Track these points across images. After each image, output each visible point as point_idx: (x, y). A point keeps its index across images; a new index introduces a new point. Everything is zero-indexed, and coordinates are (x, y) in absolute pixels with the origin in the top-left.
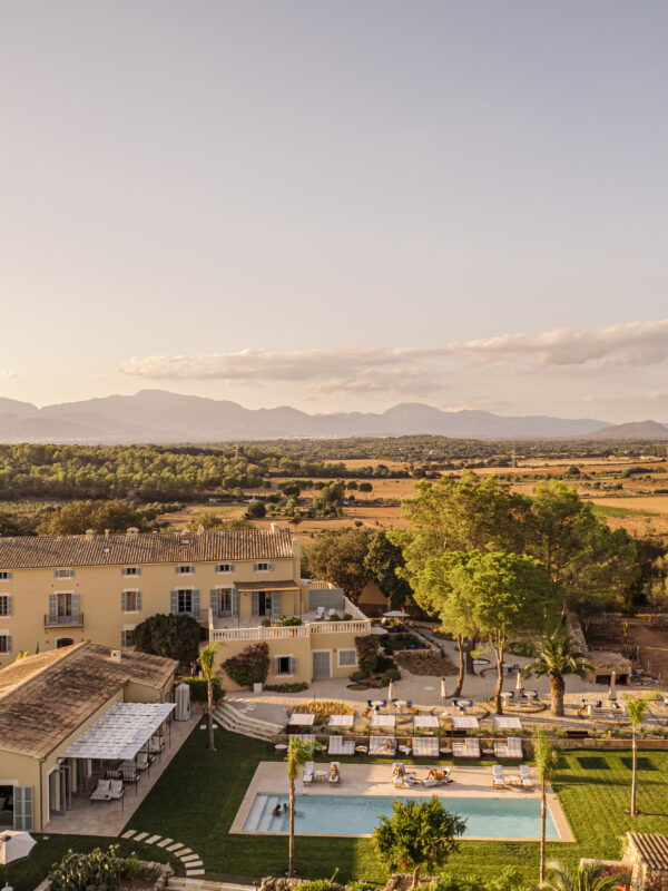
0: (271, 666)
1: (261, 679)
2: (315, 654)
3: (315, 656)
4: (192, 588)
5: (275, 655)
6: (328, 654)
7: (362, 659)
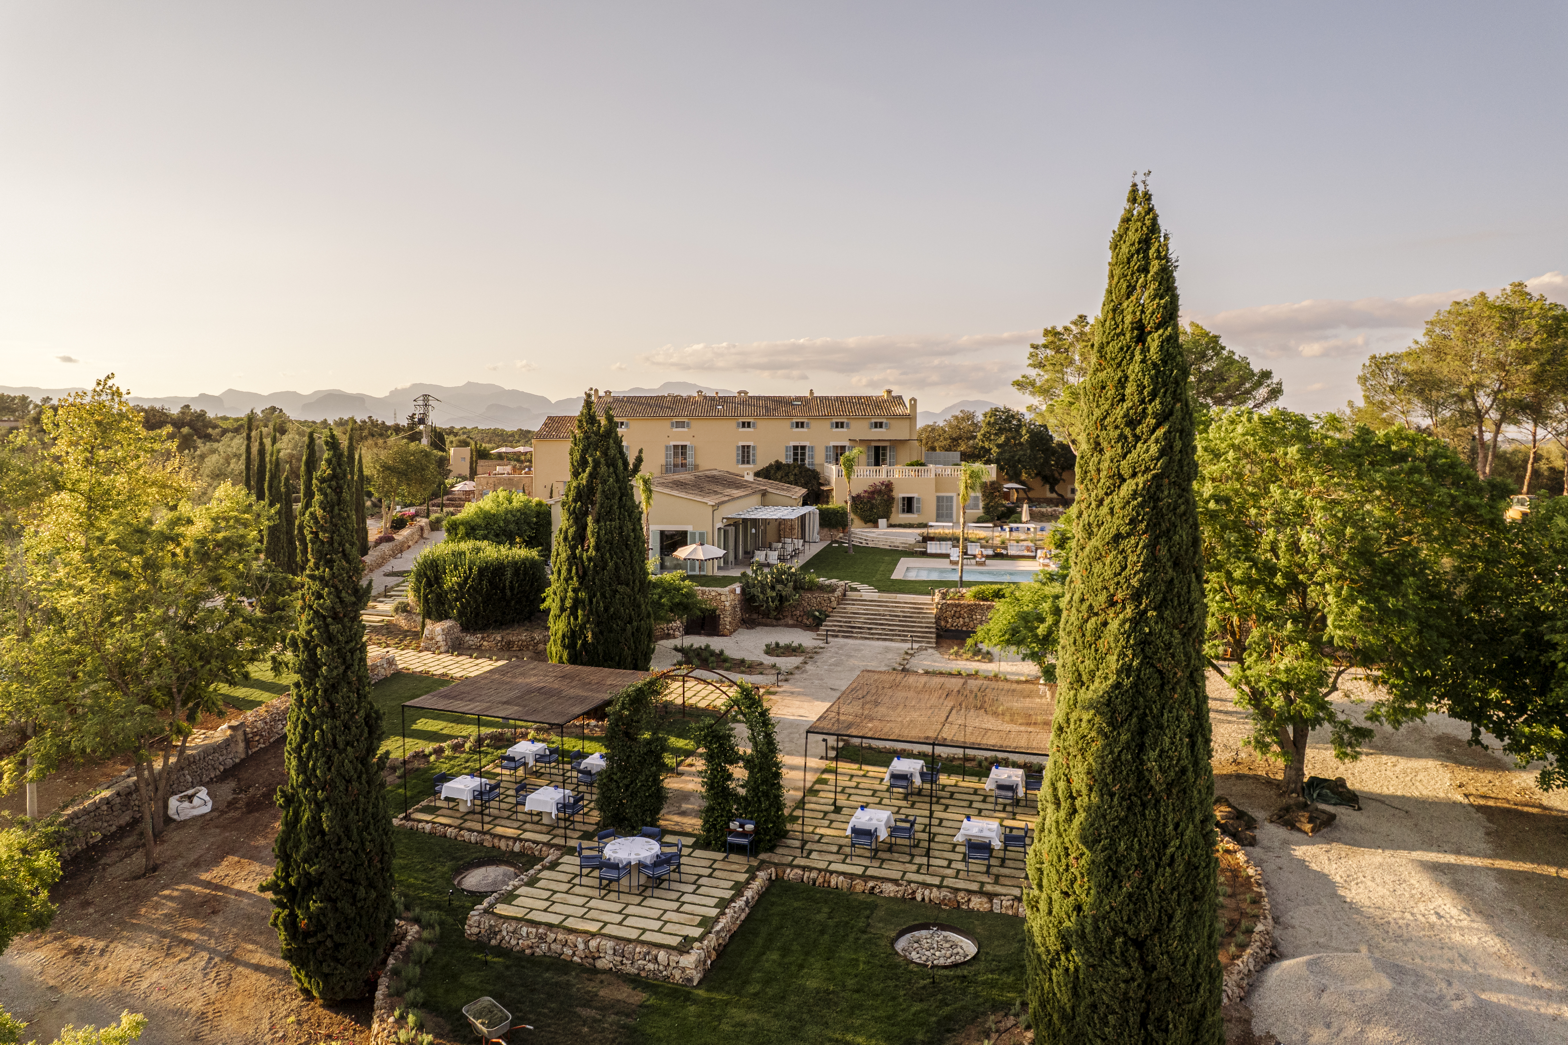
0: (895, 505)
1: (887, 516)
2: (938, 498)
3: (939, 499)
4: (806, 443)
5: (899, 494)
6: (952, 498)
7: (987, 504)
